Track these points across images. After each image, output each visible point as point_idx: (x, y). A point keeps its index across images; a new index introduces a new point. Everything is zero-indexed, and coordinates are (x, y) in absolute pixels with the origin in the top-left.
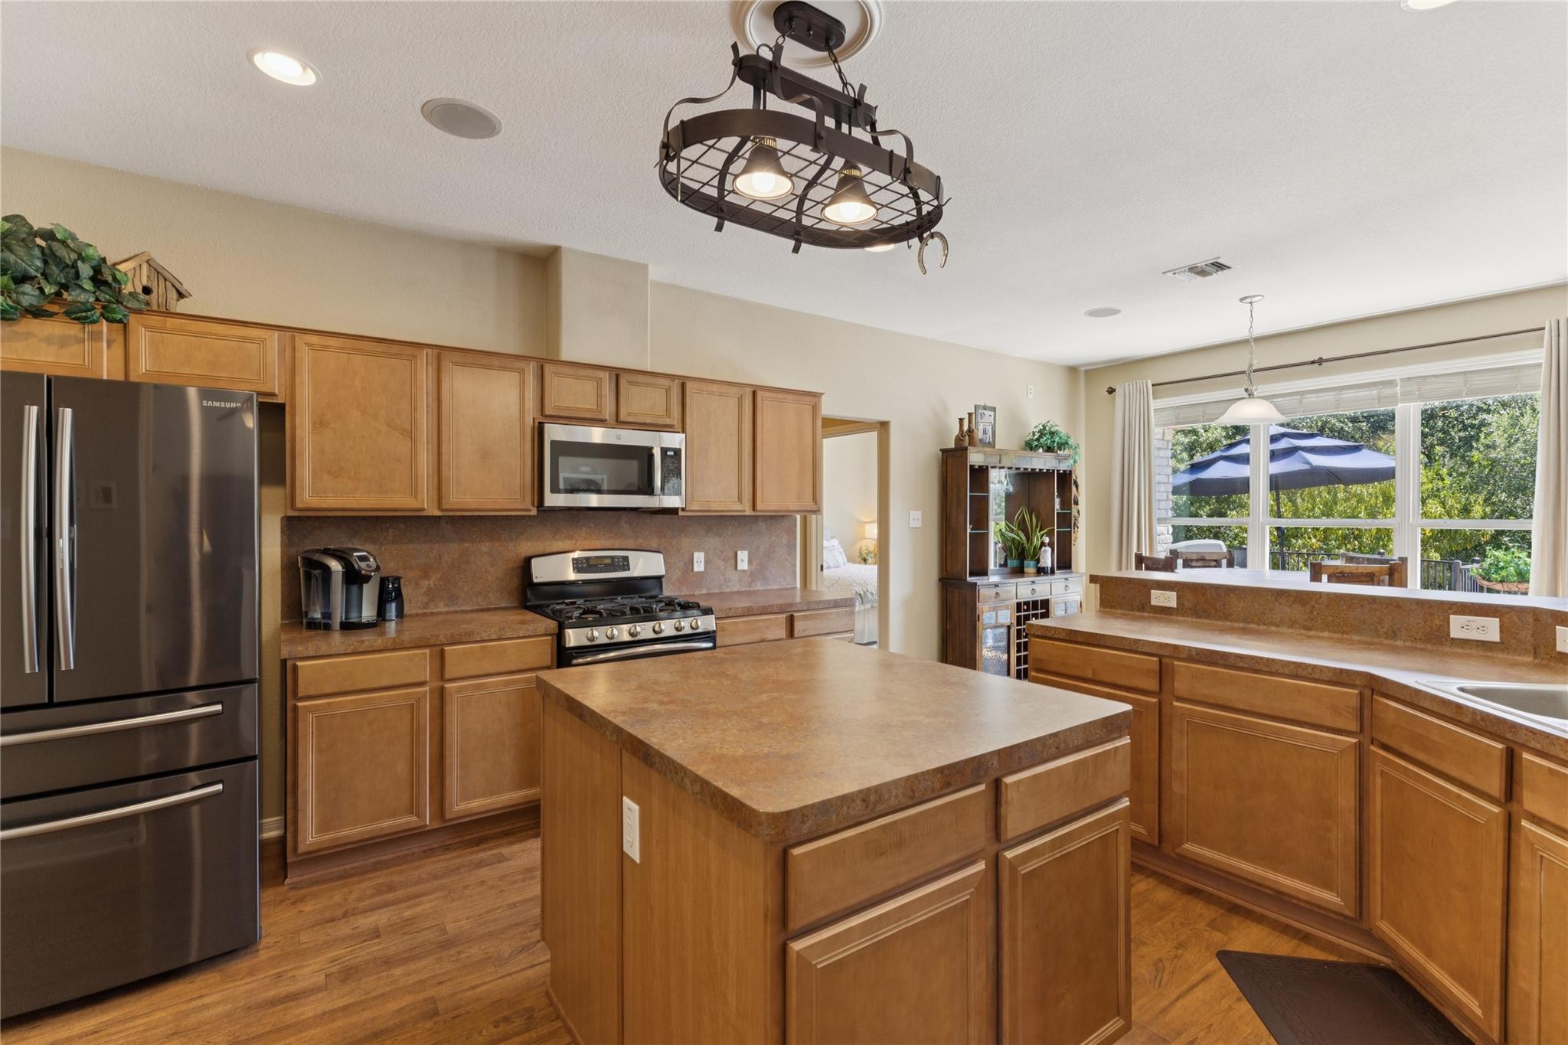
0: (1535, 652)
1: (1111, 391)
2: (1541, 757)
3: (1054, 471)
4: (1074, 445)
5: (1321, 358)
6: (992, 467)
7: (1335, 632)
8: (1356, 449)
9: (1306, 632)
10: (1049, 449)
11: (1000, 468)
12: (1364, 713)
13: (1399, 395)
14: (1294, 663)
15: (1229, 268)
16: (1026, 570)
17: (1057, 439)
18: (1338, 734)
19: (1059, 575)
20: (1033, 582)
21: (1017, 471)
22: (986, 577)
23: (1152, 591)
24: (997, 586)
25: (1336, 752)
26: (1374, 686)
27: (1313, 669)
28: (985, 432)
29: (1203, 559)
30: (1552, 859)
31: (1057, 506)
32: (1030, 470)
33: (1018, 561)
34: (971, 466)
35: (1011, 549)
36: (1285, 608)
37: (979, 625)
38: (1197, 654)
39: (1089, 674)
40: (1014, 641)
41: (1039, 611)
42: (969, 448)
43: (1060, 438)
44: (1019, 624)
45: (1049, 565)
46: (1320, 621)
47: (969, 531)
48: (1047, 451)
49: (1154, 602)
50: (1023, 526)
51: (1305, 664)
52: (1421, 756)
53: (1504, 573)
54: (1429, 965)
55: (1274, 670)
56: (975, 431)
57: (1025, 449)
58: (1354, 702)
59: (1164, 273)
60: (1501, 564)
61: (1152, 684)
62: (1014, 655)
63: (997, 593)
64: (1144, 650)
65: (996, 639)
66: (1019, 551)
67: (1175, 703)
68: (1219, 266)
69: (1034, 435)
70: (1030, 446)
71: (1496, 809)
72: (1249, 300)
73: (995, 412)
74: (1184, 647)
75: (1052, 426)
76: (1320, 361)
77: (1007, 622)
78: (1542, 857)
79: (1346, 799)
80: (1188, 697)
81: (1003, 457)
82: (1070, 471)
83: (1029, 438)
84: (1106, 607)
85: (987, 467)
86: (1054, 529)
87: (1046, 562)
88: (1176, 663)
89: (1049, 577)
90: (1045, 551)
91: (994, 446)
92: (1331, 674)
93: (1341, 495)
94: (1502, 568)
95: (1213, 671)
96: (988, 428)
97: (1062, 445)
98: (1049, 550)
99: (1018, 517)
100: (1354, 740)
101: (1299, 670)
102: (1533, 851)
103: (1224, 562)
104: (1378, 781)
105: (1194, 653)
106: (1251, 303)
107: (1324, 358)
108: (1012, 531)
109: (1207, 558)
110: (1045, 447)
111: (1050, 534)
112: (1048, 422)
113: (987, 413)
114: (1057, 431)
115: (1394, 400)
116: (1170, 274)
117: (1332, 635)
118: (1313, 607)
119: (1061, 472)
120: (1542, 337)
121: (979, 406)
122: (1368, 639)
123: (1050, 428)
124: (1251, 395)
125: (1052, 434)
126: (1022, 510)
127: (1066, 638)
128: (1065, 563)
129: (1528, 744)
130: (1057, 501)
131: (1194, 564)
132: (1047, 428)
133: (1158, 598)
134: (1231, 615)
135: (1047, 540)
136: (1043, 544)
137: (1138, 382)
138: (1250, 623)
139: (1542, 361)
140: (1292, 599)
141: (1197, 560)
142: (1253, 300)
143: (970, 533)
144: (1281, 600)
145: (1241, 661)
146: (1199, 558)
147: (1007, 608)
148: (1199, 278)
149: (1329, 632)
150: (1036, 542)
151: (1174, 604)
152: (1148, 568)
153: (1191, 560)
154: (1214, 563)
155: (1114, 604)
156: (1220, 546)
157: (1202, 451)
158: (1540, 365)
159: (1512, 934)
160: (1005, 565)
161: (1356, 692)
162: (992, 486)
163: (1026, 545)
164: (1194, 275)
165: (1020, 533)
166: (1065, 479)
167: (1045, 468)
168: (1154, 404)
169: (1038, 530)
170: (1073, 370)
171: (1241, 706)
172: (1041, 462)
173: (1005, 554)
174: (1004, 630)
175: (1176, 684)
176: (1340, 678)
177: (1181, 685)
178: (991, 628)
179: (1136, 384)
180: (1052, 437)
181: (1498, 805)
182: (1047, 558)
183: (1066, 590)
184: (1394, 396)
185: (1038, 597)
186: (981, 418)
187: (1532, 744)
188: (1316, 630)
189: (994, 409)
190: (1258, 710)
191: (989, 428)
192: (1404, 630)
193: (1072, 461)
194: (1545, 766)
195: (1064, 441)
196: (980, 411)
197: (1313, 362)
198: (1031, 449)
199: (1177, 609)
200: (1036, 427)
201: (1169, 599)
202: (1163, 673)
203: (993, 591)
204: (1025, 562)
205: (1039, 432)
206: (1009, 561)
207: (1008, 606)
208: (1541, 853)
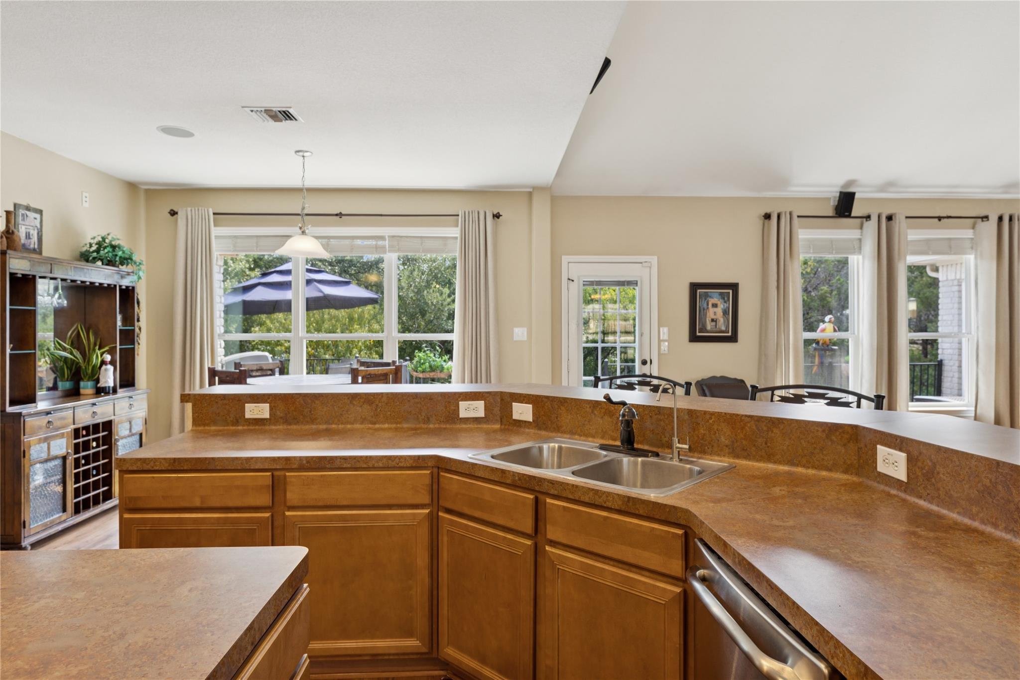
0: (501, 421)
1: (173, 213)
2: (556, 499)
3: (115, 286)
4: (138, 261)
5: (341, 213)
6: (41, 277)
7: (392, 423)
8: (347, 283)
9: (372, 426)
10: (110, 263)
11: (52, 279)
12: (436, 489)
13: (387, 247)
14: (386, 457)
15: (296, 120)
16: (82, 391)
17: (120, 253)
18: (416, 509)
19: (121, 393)
20: (94, 404)
21: (73, 284)
22: (33, 405)
23: (246, 405)
24: (48, 413)
25: (415, 523)
26: (441, 465)
27: (399, 459)
28: (28, 236)
29: (261, 369)
30: (566, 569)
31: (119, 323)
32: (88, 283)
33: (72, 383)
34: (11, 274)
35: (62, 369)
36: (358, 408)
37: (25, 462)
38: (308, 462)
39: (197, 503)
40: (71, 471)
41: (101, 435)
42: (9, 252)
43: (124, 252)
44: (77, 451)
45: (111, 384)
46: (382, 416)
47: (8, 351)
48: (107, 265)
49: (248, 415)
50: (77, 343)
51: (393, 456)
52: (477, 514)
53: (424, 367)
54: (484, 670)
55: (371, 466)
56: (15, 231)
57: (79, 260)
58: (427, 481)
59: (243, 107)
60: (422, 361)
61: (265, 499)
62: (71, 486)
63: (49, 422)
64: (257, 467)
65: (47, 474)
66: (73, 371)
67: (287, 513)
68: (287, 116)
69: (91, 246)
70: (85, 257)
71: (529, 542)
72: (301, 154)
73: (41, 215)
74: (295, 458)
75: (114, 239)
76: (340, 215)
77: (63, 452)
78: (559, 569)
79: (422, 560)
80: (300, 504)
81: (55, 268)
82: (133, 288)
83: (84, 249)
84: (200, 425)
85: (34, 277)
86: (116, 347)
87: (106, 382)
88: (287, 474)
89: (111, 396)
90: (106, 370)
91: (40, 253)
92: (412, 461)
93: (326, 316)
94: (423, 364)
95: (322, 476)
96: (32, 232)
97: (126, 260)
98: (110, 368)
99: (72, 334)
100: (427, 511)
101: (390, 462)
102: (553, 565)
103: (277, 370)
104: (445, 539)
105: (305, 462)
106: (303, 156)
107: (343, 213)
108: (64, 349)
109: (265, 368)
110: (105, 261)
111: (112, 352)
112: (108, 234)
113: (32, 215)
114: (119, 244)
115: (383, 249)
116: (248, 110)
117: (390, 426)
118: (377, 405)
119: (124, 287)
120: (458, 220)
121: (20, 205)
122: (413, 426)
123: (111, 241)
124: (303, 233)
125: (114, 247)
126: (77, 327)
127: (170, 468)
128: (127, 380)
129: (549, 492)
130: (119, 317)
131: (254, 374)
132: (107, 241)
133: (252, 411)
134: (316, 419)
135: (108, 358)
136: (103, 363)
137: (200, 208)
138: (332, 424)
139: (458, 235)
140: (362, 400)
141: (257, 370)
142: (306, 154)
143: (10, 354)
144: (354, 402)
145: (346, 463)
146: (258, 368)
147: (62, 436)
148: (271, 123)
149: (388, 423)
150: (95, 360)
151: (266, 415)
152: (222, 382)
153: (252, 371)
154: (269, 372)
155: (207, 422)
156: (266, 357)
157: (231, 279)
158: (456, 238)
159: (538, 627)
160: (54, 388)
161: (428, 472)
162: (39, 299)
163: (83, 365)
164: (268, 118)
165: (75, 352)
166: (128, 294)
167: (106, 281)
168: (216, 231)
169: (97, 347)
170: (132, 187)
171: (345, 503)
172: (100, 275)
173: (53, 376)
174: (58, 462)
175: (289, 495)
176: (418, 463)
177: (293, 495)
178: (41, 462)
179: (198, 210)
180: (114, 251)
181: (529, 539)
182: (109, 377)
183: (131, 409)
184: (384, 247)
185: (99, 420)
186: (23, 220)
187: (552, 492)
188: (379, 423)
189: (40, 212)
190: (360, 503)
191: (34, 234)
192: (434, 416)
193: (136, 277)
194: (560, 505)
195: (127, 256)
196: (21, 211)
197: (337, 215)
198: (87, 261)
199: (270, 419)
200: (94, 238)
201: (262, 411)
202: (277, 486)
203: (43, 420)
204: (82, 384)
205: (96, 244)
206: (60, 384)
207: (63, 434)
208: (558, 567)
